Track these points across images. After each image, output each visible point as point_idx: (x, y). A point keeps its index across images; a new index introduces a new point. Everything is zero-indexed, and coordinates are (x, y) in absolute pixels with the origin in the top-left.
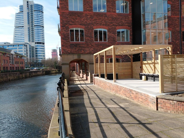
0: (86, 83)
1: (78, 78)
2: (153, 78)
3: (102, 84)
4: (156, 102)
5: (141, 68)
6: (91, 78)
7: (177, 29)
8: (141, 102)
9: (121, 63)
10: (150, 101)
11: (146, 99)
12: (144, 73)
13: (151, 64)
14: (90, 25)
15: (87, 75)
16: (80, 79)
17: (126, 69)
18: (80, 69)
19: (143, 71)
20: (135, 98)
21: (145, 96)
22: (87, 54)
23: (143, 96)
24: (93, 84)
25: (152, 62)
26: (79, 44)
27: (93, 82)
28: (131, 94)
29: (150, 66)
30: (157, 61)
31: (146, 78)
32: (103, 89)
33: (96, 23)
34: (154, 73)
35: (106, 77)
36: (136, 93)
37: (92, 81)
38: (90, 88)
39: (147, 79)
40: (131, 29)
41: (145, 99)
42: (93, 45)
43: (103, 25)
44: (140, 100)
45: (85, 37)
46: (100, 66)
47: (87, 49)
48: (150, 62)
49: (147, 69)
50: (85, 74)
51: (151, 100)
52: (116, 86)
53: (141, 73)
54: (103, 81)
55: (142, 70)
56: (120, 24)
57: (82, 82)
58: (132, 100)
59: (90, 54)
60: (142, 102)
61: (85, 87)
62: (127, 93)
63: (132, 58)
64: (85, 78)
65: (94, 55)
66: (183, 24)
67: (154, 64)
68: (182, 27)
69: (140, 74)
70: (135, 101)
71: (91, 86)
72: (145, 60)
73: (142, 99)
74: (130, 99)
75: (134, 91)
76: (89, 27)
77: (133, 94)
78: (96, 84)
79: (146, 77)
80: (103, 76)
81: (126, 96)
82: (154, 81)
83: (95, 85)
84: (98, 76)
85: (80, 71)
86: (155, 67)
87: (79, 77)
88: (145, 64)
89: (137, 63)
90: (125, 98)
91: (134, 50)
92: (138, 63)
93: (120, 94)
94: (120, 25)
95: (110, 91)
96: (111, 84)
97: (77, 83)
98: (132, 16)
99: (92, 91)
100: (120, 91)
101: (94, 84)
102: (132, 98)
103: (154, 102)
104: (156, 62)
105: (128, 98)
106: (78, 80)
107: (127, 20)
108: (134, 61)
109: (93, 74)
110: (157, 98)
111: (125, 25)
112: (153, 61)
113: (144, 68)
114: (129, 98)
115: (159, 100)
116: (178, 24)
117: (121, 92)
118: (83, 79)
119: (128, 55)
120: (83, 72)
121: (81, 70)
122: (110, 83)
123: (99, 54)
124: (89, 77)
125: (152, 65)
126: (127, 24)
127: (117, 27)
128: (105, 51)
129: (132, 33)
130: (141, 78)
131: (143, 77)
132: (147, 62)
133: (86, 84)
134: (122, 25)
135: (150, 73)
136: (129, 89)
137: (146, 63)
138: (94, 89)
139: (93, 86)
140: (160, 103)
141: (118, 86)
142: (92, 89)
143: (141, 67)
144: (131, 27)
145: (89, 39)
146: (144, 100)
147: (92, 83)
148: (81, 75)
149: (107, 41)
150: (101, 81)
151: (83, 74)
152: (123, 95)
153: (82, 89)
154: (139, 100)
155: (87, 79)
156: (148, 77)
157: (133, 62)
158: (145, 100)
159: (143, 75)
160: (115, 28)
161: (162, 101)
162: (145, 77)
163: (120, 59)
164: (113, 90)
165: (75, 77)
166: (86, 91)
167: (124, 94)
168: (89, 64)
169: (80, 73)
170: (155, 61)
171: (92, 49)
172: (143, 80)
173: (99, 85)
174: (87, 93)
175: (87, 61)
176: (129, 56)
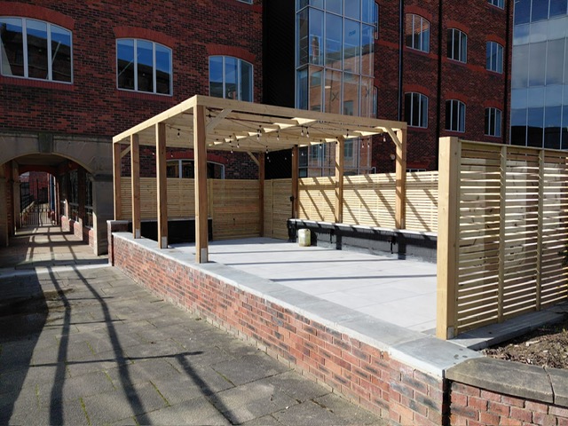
0: (80, 256)
1: (48, 234)
2: (334, 238)
3: (145, 267)
4: (439, 402)
5: (295, 200)
6: (102, 235)
7: (393, 84)
8: (337, 378)
9: (223, 180)
10: (398, 388)
11: (369, 373)
12: (302, 219)
13: (329, 187)
14: (101, 19)
15: (87, 224)
16: (60, 238)
17: (241, 202)
18: (62, 199)
19: (301, 210)
20: (301, 352)
21: (364, 356)
22: (85, 134)
23: (351, 354)
24: (106, 261)
25: (331, 180)
26: (47, 90)
27: (106, 253)
28: (281, 330)
29: (324, 194)
30: (349, 181)
31: (309, 238)
32: (148, 288)
33: (125, 15)
34: (336, 222)
35: (165, 239)
36: (309, 330)
37: (103, 250)
38: (89, 286)
39: (313, 241)
40: (260, 63)
41: (364, 371)
42: (112, 100)
43: (157, 28)
44: (332, 367)
45: (75, 65)
46: (137, 188)
47: (83, 114)
48: (324, 180)
49: (315, 206)
50: (80, 220)
51: (402, 385)
52: (207, 282)
53: (293, 218)
54: (149, 253)
55: (297, 209)
56: (222, 37)
57: (62, 253)
58: (284, 361)
59: (99, 137)
60: (344, 382)
61: (66, 276)
62: (258, 322)
63: (261, 164)
64: (78, 236)
65: (116, 139)
66: (407, 72)
67: (338, 190)
68: (404, 80)
69: (289, 222)
70: (303, 370)
71: (96, 275)
72: (302, 173)
73: (342, 364)
74: (272, 353)
75: (298, 317)
76: (96, 25)
77: (293, 330)
78: (121, 262)
79: (309, 232)
80: (148, 231)
81: (256, 337)
82: (339, 248)
83: (118, 269)
84: (128, 228)
85: (62, 206)
86: (342, 201)
87: (57, 229)
88: (306, 188)
89: (278, 182)
90: (247, 344)
91: (279, 131)
92: (285, 184)
93: (225, 319)
94: (219, 41)
95: (178, 299)
96: (187, 270)
97: (36, 258)
98: (263, 18)
99: (97, 302)
100: (223, 306)
101: (110, 264)
102: (286, 347)
103: (428, 403)
104: (346, 182)
105: (262, 347)
106: (47, 240)
107: (245, 26)
108: (268, 177)
109: (109, 222)
110: (448, 384)
111: (239, 45)
112: (336, 179)
113: (302, 201)
114: (269, 345)
115: (455, 392)
116: (394, 69)
117: (231, 310)
118: (70, 238)
119: (250, 153)
120: (71, 208)
121: (65, 202)
122: (179, 265)
123: (135, 135)
124: (93, 232)
125: (331, 194)
126: (245, 43)
127: (210, 46)
128: (160, 123)
129: (261, 79)
130: (293, 238)
131: (302, 233)
132: (316, 181)
133: (75, 262)
134: (228, 43)
135: (308, 219)
136: (273, 305)
137: (310, 184)
138: (104, 291)
139: (105, 270)
140: (463, 412)
141: (214, 284)
142: (98, 290)
143: (292, 199)
144: (261, 54)
145: (96, 75)
146: (358, 372)
147: (103, 257)
148: (65, 219)
149: (171, 95)
150: (139, 255)
151: (73, 217)
152: (240, 327)
153: (48, 288)
154: (321, 368)
155: (86, 241)
156: (317, 234)
157: (266, 178)
158: (362, 374)
159: (301, 227)
160: (203, 48)
161: (474, 402)
162: (307, 235)
163: (220, 167)
164: (194, 297)
165: (40, 230)
166: (67, 305)
167: (242, 323)
168: (92, 179)
169: (62, 213)
170: (342, 180)
171: (106, 117)
172: (302, 245)
173: (131, 269)
174: (67, 317)
175: (85, 167)
176: (253, 157)
